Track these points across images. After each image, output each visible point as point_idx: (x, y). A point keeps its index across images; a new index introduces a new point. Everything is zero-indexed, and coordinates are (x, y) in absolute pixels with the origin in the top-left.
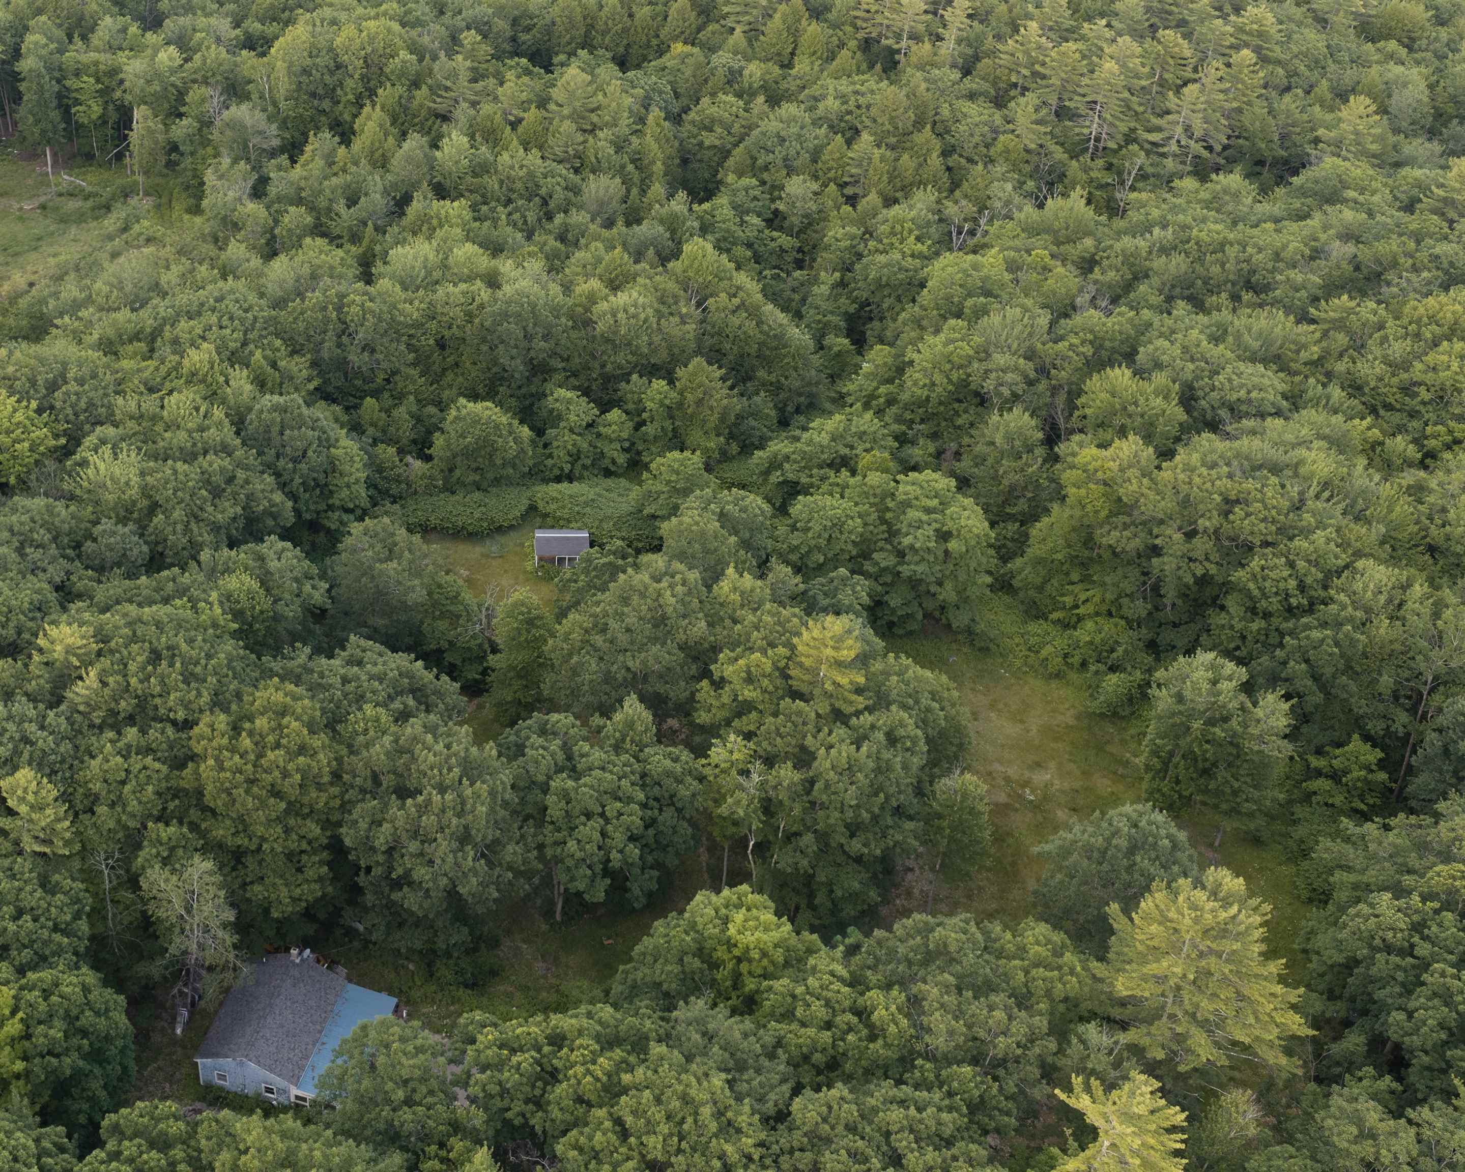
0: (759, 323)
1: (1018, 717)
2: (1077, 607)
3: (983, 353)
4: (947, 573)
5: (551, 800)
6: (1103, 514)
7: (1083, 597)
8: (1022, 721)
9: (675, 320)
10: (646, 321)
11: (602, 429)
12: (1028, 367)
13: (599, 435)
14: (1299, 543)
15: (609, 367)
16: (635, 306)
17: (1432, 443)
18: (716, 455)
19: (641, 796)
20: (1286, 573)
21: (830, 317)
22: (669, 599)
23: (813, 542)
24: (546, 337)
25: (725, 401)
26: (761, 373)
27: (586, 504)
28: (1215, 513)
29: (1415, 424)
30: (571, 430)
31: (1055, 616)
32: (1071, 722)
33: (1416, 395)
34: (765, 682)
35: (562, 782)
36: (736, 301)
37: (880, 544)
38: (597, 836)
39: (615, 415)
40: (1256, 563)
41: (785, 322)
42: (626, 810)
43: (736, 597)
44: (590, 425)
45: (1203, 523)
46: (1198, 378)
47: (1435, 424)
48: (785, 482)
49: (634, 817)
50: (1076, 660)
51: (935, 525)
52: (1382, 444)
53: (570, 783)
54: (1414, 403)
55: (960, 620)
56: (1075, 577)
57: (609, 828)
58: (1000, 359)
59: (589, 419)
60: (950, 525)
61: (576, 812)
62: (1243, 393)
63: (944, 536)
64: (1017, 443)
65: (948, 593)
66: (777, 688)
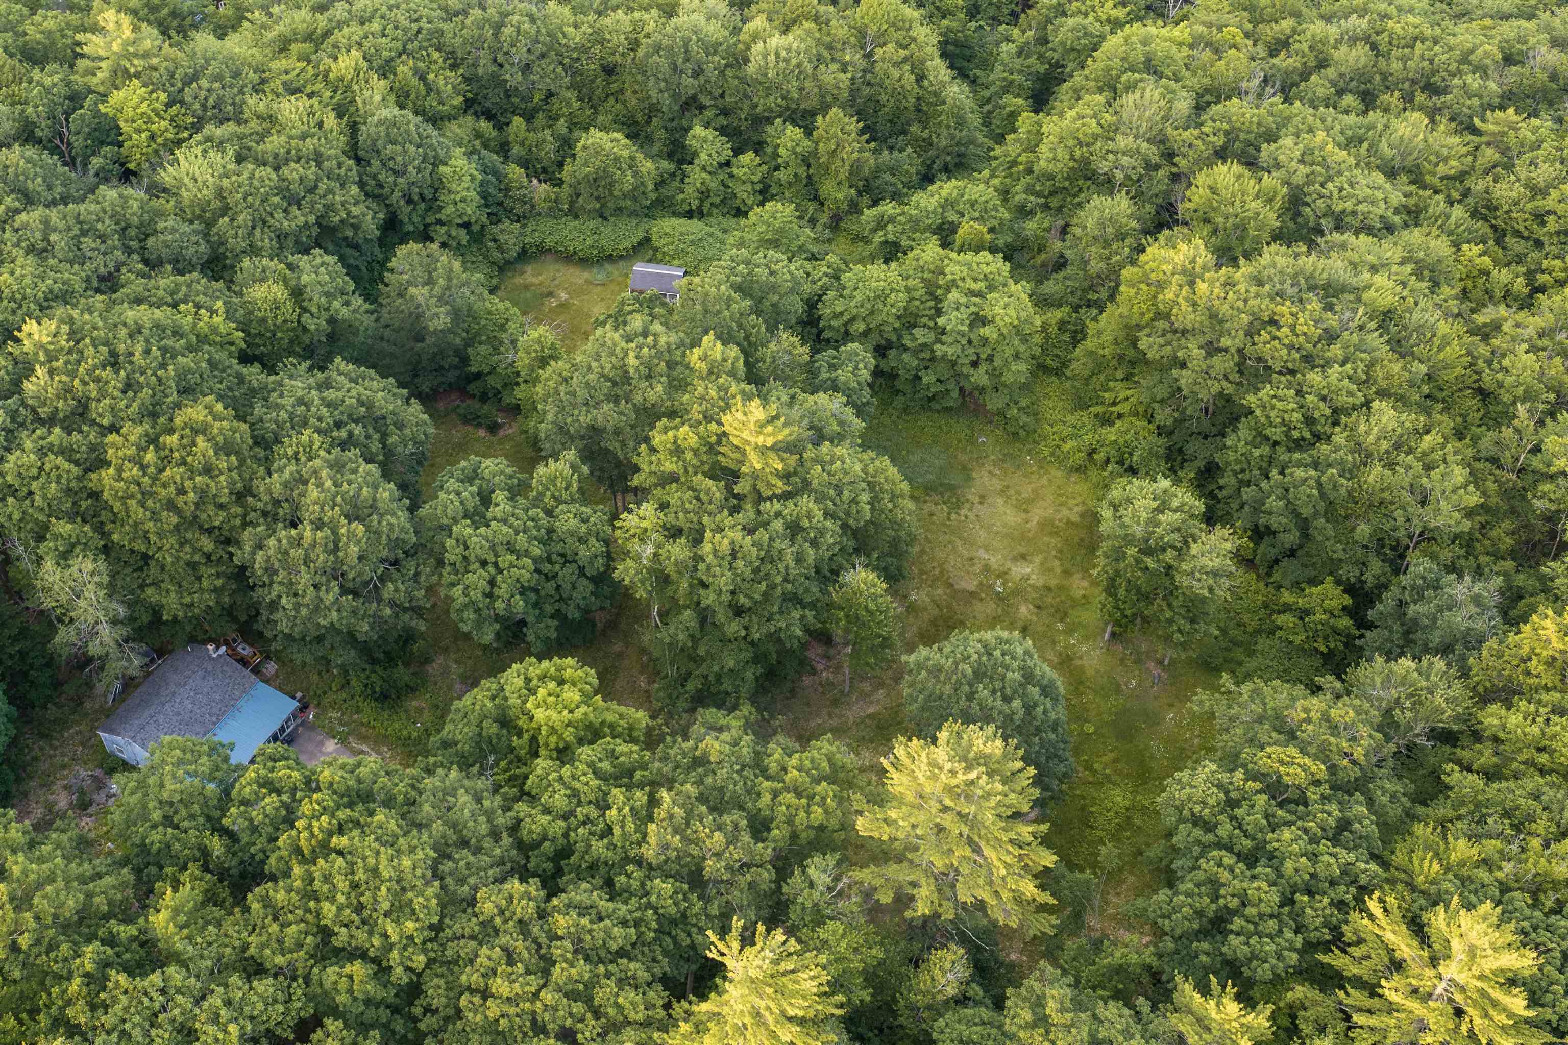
0: (920, 79)
1: (1024, 506)
2: (1114, 404)
3: (1110, 132)
4: (983, 356)
5: (449, 543)
6: (1148, 316)
7: (1122, 396)
8: (1026, 511)
9: (834, 67)
10: (799, 65)
11: (735, 171)
12: (1152, 152)
13: (732, 176)
14: (1314, 377)
15: (759, 109)
16: (789, 50)
17: (1543, 278)
18: (845, 207)
19: (537, 551)
20: (1292, 406)
21: (1015, 76)
22: (631, 360)
23: (855, 311)
24: (696, 74)
25: (856, 155)
26: (915, 129)
27: (693, 243)
28: (1241, 333)
29: (1535, 255)
30: (704, 168)
31: (1094, 410)
32: (1075, 518)
33: (1543, 223)
34: (689, 456)
35: (464, 529)
36: (903, 53)
37: (924, 320)
38: (483, 584)
39: (748, 158)
40: (1266, 391)
41: (947, 78)
42: (519, 563)
43: (702, 366)
44: (721, 165)
45: (1225, 342)
46: (1308, 183)
47: (1556, 257)
48: (886, 242)
49: (525, 571)
50: (1099, 457)
51: (973, 309)
52: (1488, 273)
53: (469, 531)
54: (1540, 232)
55: (994, 403)
56: (1120, 374)
57: (499, 578)
58: (1123, 142)
59: (722, 159)
60: (987, 312)
61: (472, 558)
62: (1349, 205)
63: (979, 320)
64: (1110, 230)
65: (980, 377)
66: (703, 463)
